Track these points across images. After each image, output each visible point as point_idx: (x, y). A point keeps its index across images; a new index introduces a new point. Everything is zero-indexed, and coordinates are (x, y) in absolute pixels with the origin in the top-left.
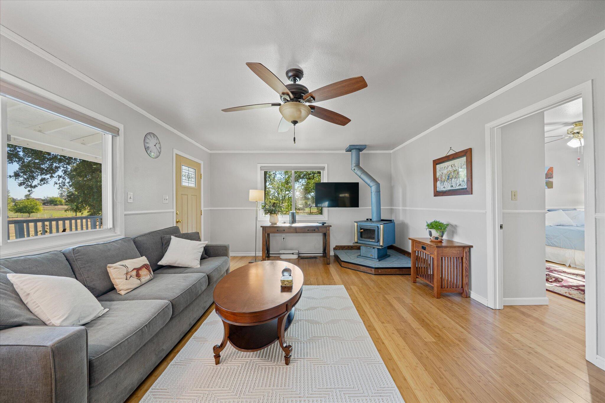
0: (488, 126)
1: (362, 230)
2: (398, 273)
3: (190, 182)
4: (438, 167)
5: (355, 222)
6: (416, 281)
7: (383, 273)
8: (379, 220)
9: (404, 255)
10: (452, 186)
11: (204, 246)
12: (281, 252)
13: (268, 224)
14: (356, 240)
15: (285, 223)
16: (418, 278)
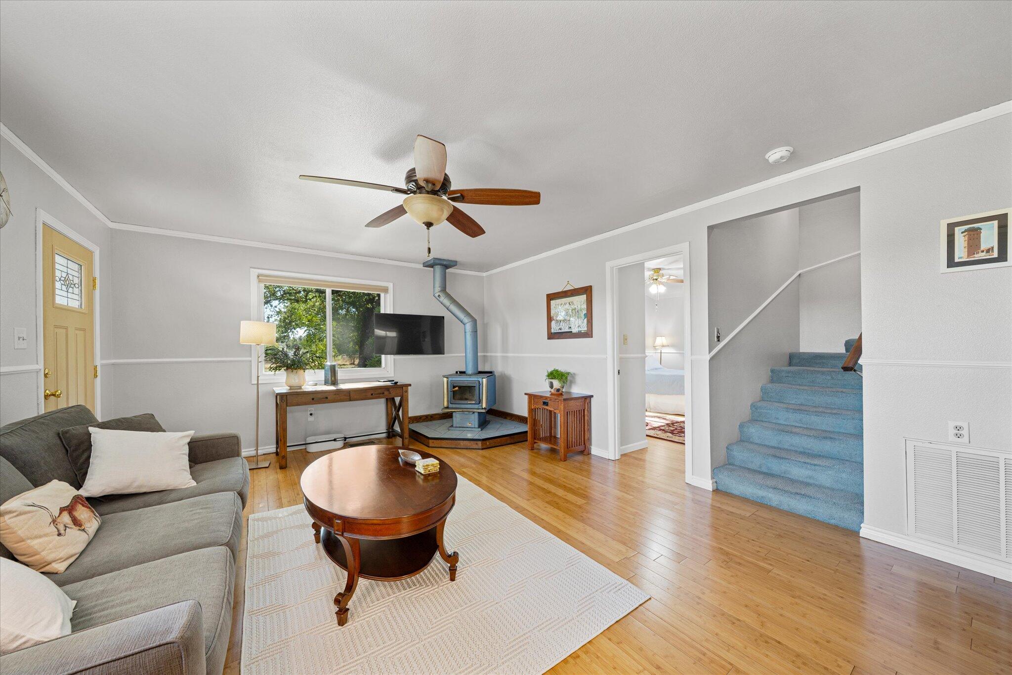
0: (609, 265)
1: (457, 388)
2: (509, 442)
3: (70, 295)
4: (553, 302)
5: (444, 376)
6: (533, 447)
7: (492, 445)
8: (476, 372)
9: (506, 418)
10: (570, 327)
11: (188, 440)
12: (309, 440)
13: (284, 389)
14: (446, 404)
15: (316, 385)
16: (536, 443)
